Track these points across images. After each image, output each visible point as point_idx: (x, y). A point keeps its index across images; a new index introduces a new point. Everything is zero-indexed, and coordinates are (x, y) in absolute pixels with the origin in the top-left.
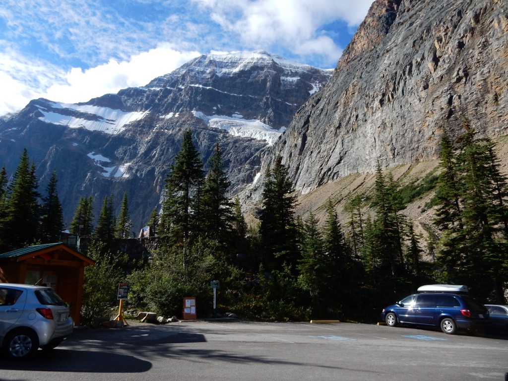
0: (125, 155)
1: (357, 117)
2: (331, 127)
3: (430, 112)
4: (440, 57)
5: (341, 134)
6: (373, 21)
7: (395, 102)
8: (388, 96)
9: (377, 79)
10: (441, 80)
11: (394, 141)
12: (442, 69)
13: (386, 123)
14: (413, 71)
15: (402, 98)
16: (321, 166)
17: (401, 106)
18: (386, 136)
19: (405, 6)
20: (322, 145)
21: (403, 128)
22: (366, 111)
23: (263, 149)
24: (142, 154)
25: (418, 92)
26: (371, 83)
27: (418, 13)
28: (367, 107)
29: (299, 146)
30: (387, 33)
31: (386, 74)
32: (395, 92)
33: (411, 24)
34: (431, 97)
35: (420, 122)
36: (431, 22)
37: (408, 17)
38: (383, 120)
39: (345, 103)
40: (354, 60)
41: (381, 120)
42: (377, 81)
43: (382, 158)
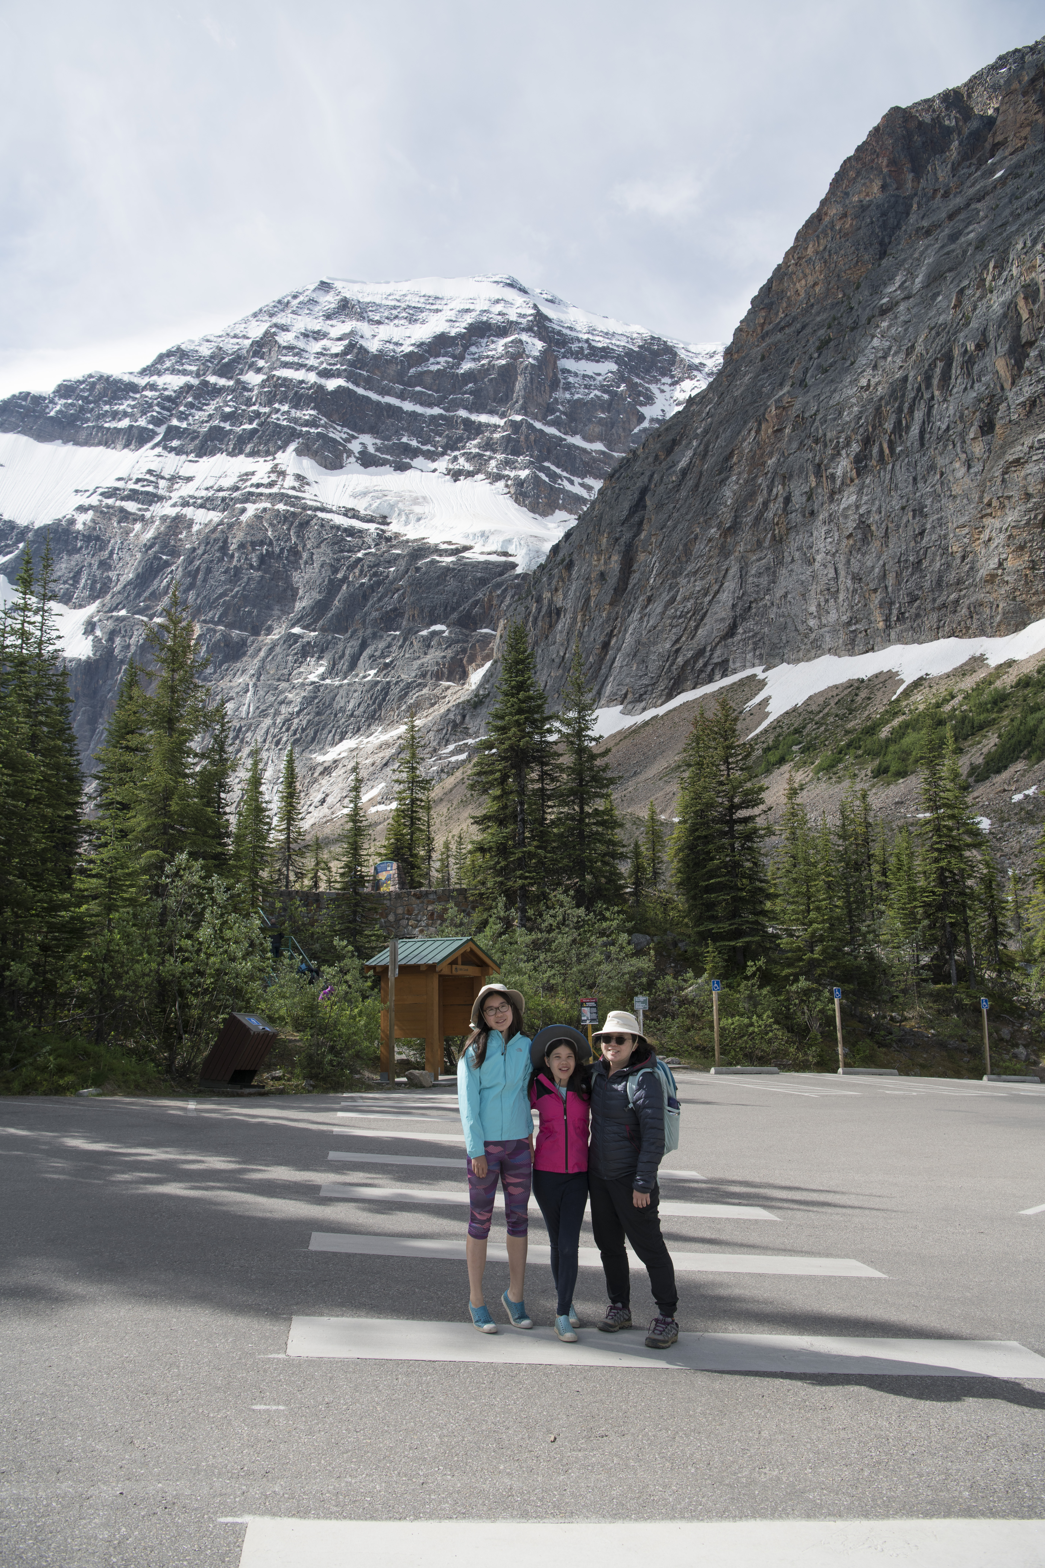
0: (75, 585)
1: (788, 500)
2: (710, 527)
3: (995, 503)
4: (1031, 344)
5: (738, 548)
6: (845, 215)
7: (898, 464)
8: (881, 445)
9: (850, 392)
10: (1030, 412)
11: (891, 581)
12: (1035, 378)
13: (869, 526)
14: (953, 377)
15: (917, 456)
16: (677, 641)
17: (915, 479)
18: (869, 564)
19: (937, 179)
20: (682, 581)
21: (916, 542)
22: (814, 484)
23: (499, 579)
24: (129, 583)
25: (964, 442)
26: (831, 403)
27: (973, 206)
28: (818, 474)
29: (612, 581)
30: (883, 254)
31: (877, 379)
32: (901, 436)
33: (954, 238)
34: (999, 457)
35: (966, 530)
36: (1009, 238)
37: (944, 215)
38: (862, 515)
39: (753, 457)
40: (783, 328)
41: (857, 517)
42: (849, 398)
43: (853, 628)
